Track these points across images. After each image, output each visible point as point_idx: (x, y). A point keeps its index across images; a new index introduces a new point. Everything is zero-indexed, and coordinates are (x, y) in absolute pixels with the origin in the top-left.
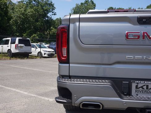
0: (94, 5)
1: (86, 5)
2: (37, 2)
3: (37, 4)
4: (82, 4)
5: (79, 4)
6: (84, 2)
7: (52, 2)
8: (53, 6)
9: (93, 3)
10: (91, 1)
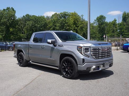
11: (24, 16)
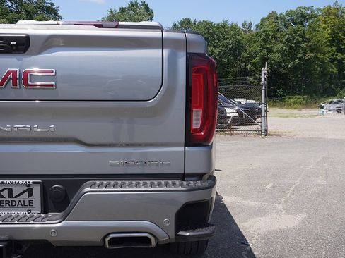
0: (150, 14)
1: (132, 12)
2: (16, 3)
3: (17, 7)
4: (122, 10)
5: (115, 11)
6: (127, 6)
7: (52, 4)
8: (56, 14)
9: (147, 8)
10: (143, 5)
11: (175, 25)
